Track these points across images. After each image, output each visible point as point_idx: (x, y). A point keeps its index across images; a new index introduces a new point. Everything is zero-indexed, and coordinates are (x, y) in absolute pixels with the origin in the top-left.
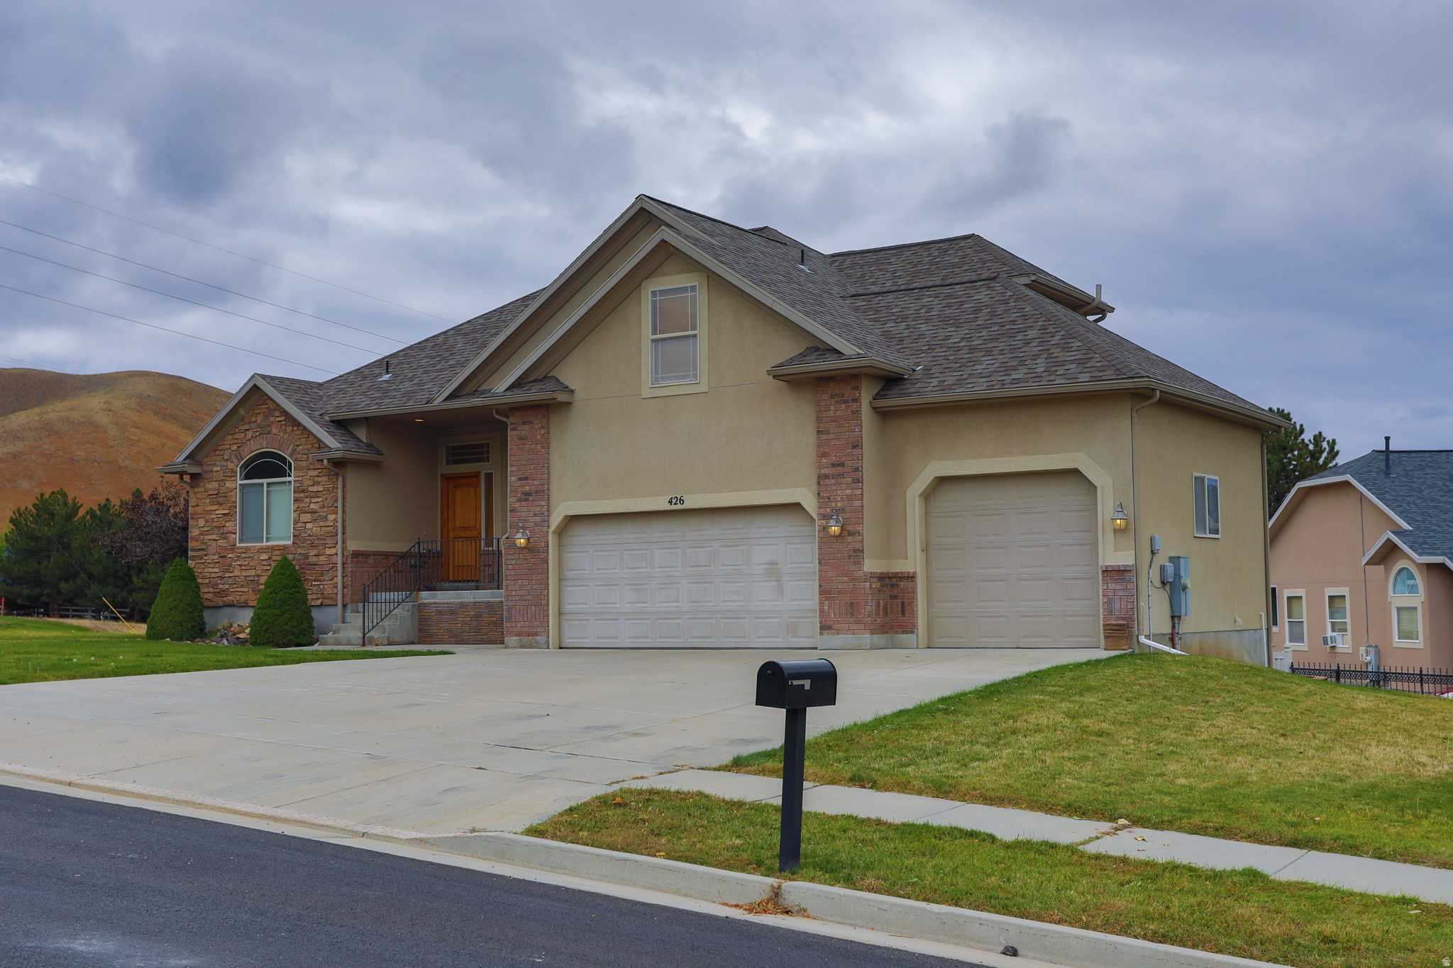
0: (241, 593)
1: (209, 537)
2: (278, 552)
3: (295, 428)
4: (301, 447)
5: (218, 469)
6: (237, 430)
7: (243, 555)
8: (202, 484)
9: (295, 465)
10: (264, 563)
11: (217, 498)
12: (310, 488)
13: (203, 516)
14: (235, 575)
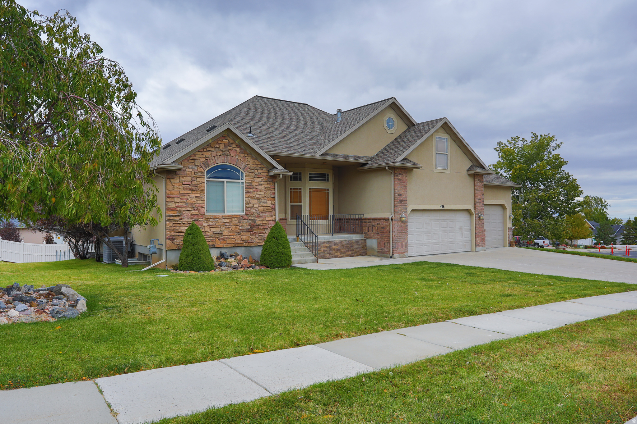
0: (210, 241)
1: (184, 209)
2: (235, 219)
3: (246, 155)
4: (249, 165)
5: (191, 170)
6: (205, 150)
7: (211, 220)
8: (178, 177)
9: (246, 174)
10: (226, 224)
11: (190, 187)
12: (256, 187)
13: (178, 196)
14: (206, 230)
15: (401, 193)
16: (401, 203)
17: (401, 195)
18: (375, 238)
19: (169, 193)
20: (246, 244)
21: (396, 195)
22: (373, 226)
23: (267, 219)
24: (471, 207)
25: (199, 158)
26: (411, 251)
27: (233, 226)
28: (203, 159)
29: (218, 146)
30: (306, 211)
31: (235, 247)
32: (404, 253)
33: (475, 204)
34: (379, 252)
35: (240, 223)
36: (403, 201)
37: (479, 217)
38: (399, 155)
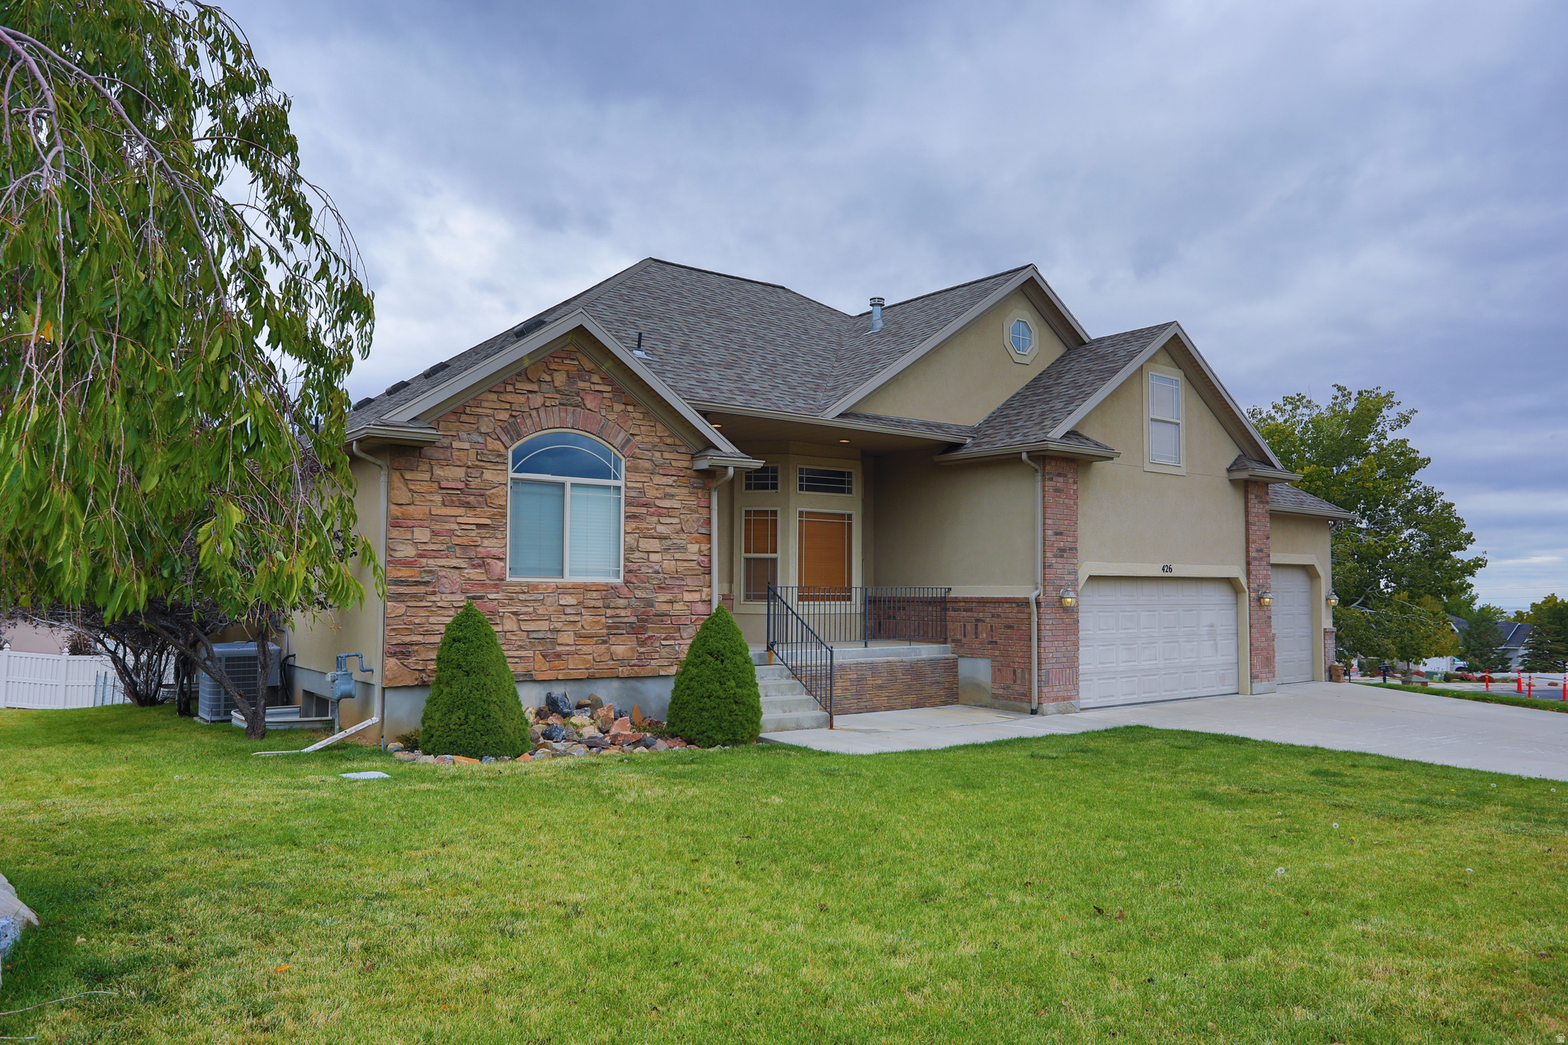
0: (517, 660)
1: (443, 562)
2: (595, 595)
3: (630, 408)
4: (637, 438)
5: (466, 446)
6: (510, 388)
7: (522, 597)
8: (426, 467)
9: (628, 464)
10: (568, 610)
11: (463, 496)
12: (658, 502)
13: (425, 523)
14: (506, 628)
15: (1062, 529)
16: (1062, 556)
17: (1061, 534)
18: (984, 656)
19: (399, 515)
20: (623, 671)
21: (1049, 532)
22: (978, 620)
23: (688, 597)
24: (1237, 571)
25: (493, 412)
26: (1088, 694)
27: (587, 617)
28: (504, 416)
29: (548, 378)
30: (789, 576)
31: (591, 678)
32: (1069, 698)
33: (1248, 563)
34: (995, 696)
35: (608, 607)
36: (1067, 552)
37: (1260, 599)
38: (1056, 422)
